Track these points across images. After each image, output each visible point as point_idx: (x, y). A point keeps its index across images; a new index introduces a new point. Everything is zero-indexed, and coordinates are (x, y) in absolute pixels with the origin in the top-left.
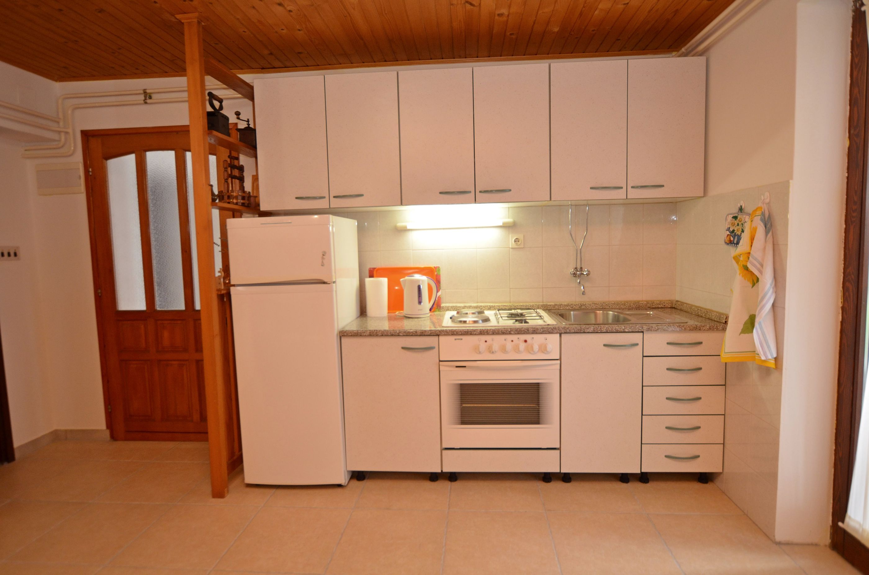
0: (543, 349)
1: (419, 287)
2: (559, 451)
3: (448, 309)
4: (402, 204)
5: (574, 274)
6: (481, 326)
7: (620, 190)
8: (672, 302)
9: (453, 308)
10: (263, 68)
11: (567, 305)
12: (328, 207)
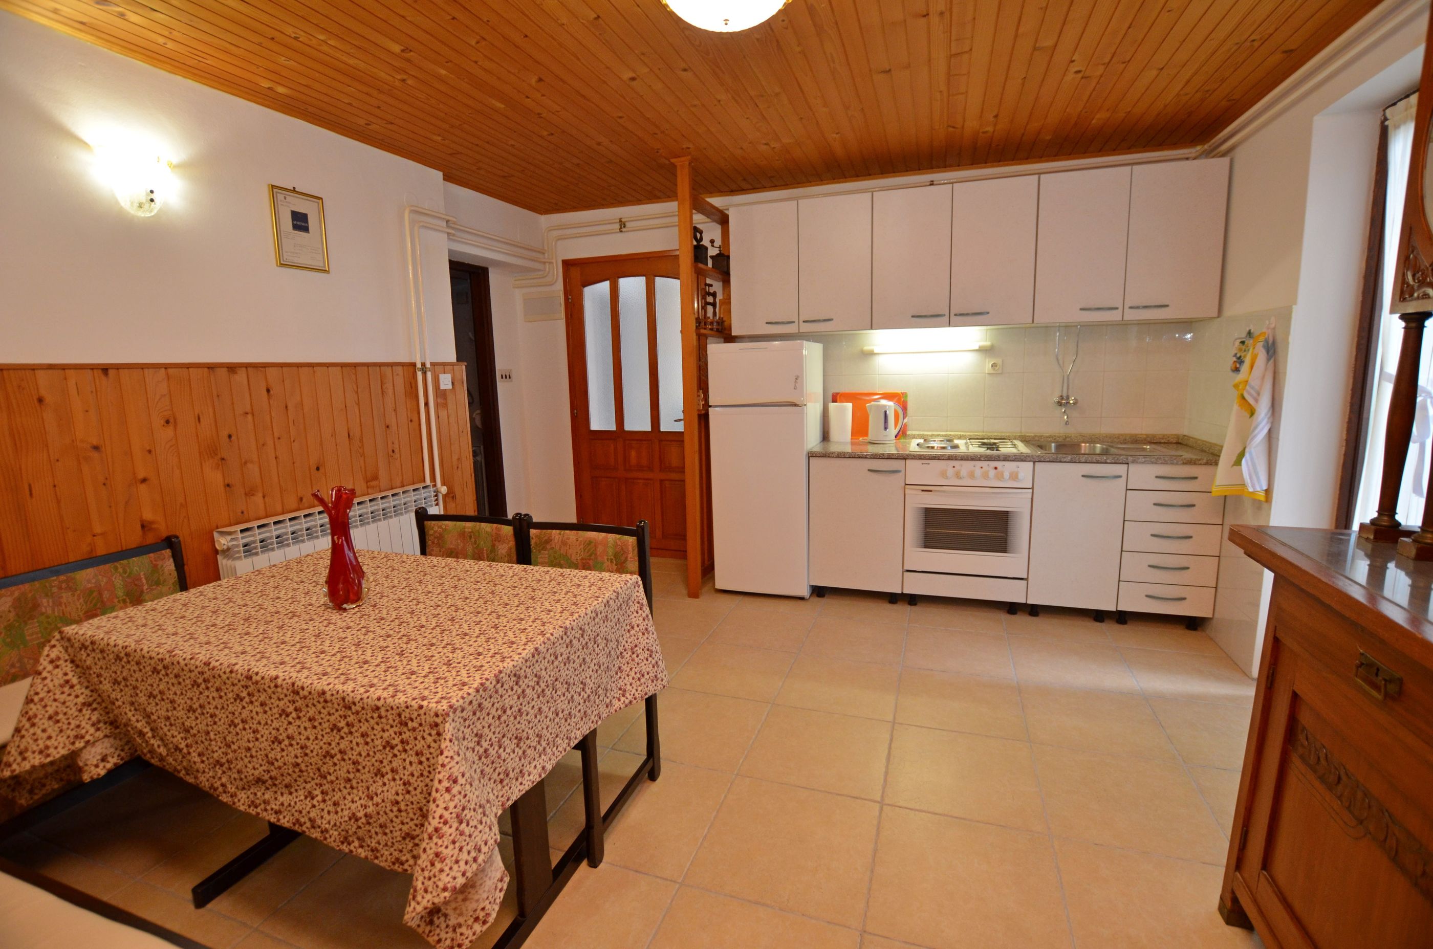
0: (1014, 476)
1: (885, 412)
2: (1026, 582)
3: (914, 437)
4: (872, 329)
5: (1059, 402)
6: (949, 451)
7: (1114, 312)
8: (1178, 436)
9: (920, 436)
10: (732, 191)
11: (1049, 437)
12: (798, 332)
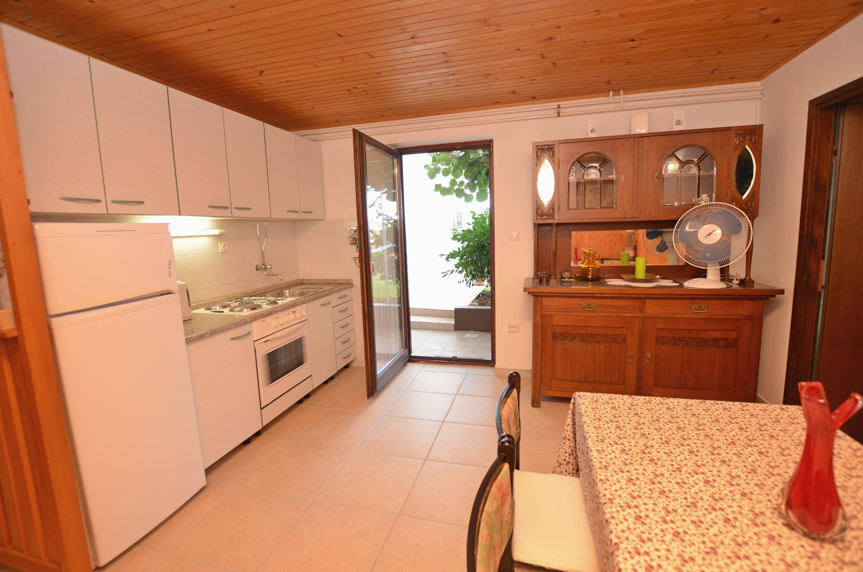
2: (311, 377)
4: (180, 214)
7: (298, 214)
12: (106, 213)
